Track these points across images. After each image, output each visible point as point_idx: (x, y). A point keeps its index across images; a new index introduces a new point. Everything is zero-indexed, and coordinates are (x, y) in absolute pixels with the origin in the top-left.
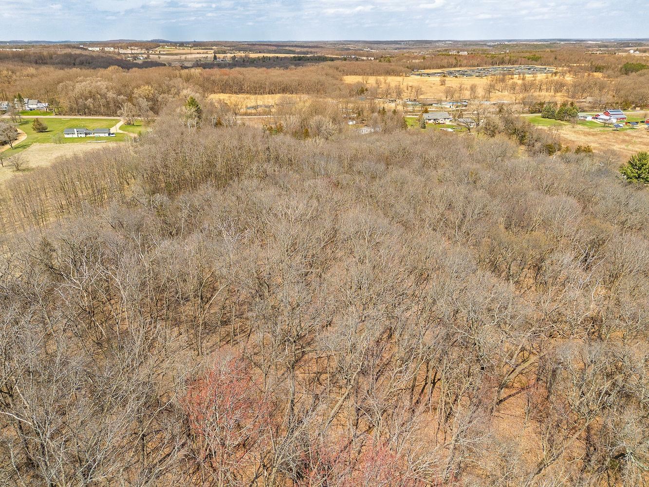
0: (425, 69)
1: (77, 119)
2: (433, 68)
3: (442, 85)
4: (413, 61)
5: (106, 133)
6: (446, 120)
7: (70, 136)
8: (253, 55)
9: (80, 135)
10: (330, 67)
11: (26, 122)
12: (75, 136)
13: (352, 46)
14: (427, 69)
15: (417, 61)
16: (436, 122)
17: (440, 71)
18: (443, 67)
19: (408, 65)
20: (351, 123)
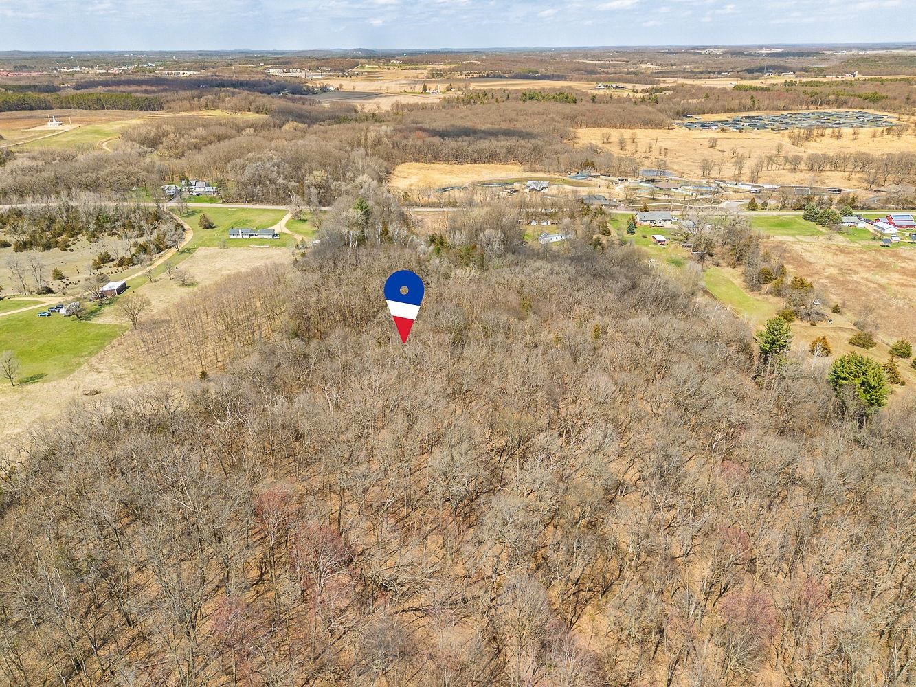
0: (704, 113)
1: (243, 209)
2: (717, 112)
3: (711, 147)
4: (690, 101)
5: (268, 234)
6: (667, 221)
7: (235, 237)
9: (244, 237)
11: (192, 213)
12: (240, 237)
14: (707, 113)
15: (695, 101)
16: (653, 225)
17: (723, 117)
18: (732, 110)
19: (680, 108)
20: (545, 224)
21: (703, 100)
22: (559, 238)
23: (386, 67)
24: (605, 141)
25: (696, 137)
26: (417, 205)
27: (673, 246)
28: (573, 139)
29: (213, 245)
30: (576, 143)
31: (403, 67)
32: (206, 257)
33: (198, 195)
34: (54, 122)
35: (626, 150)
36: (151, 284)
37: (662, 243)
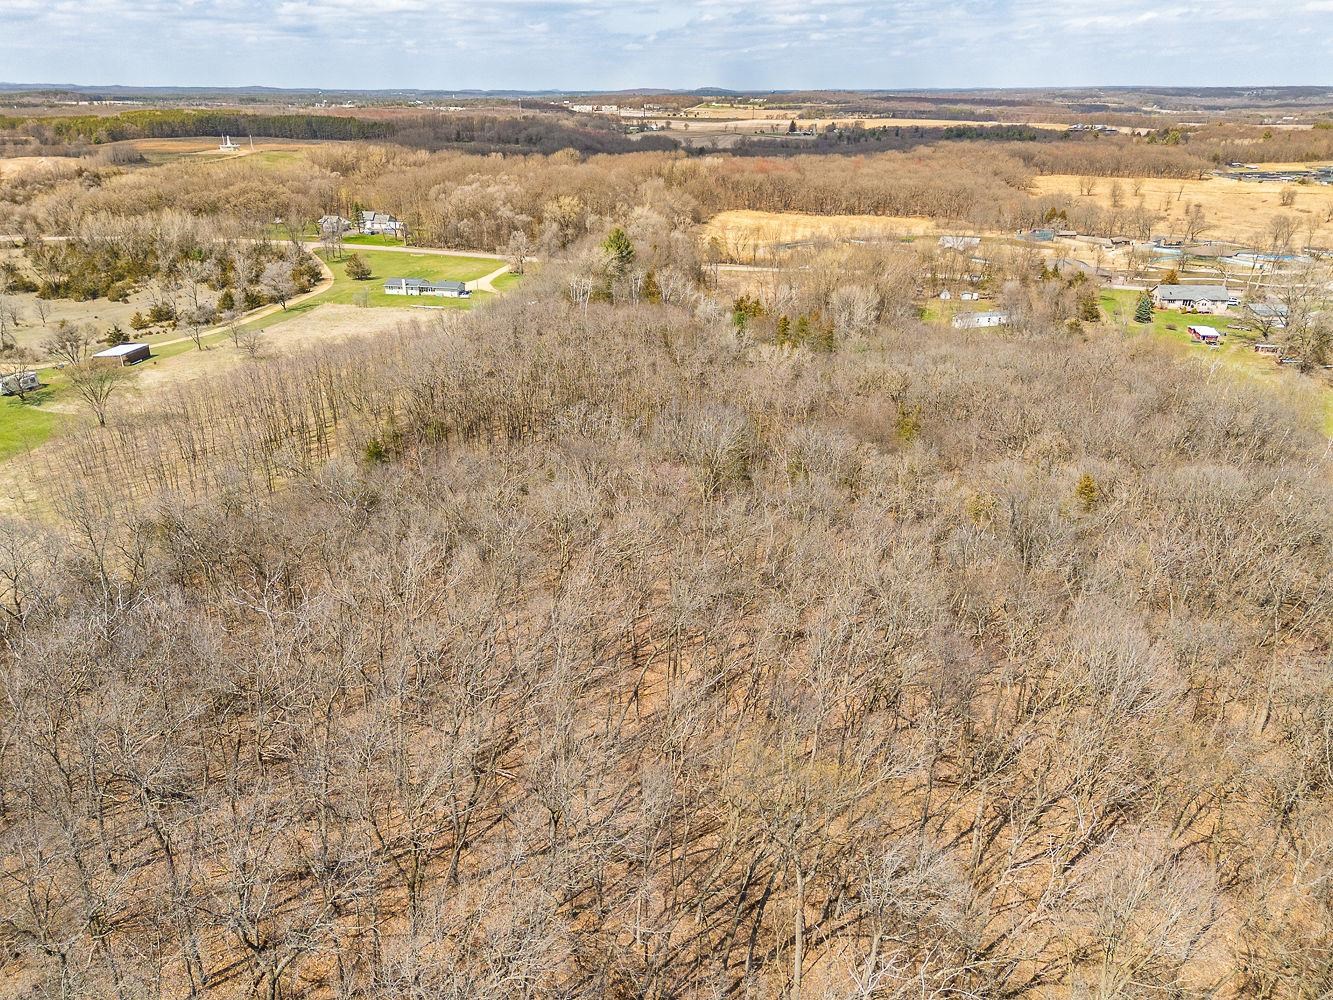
0: (1262, 161)
1: (436, 256)
2: (1286, 161)
3: (1284, 205)
4: (1237, 142)
5: (453, 290)
6: (1219, 303)
7: (394, 292)
8: (869, 124)
9: (410, 292)
10: (1013, 154)
11: (348, 258)
12: (403, 292)
13: (1117, 100)
14: (1268, 161)
15: (1246, 142)
16: (1189, 309)
17: (1301, 167)
18: (1316, 157)
19: (1219, 152)
20: (967, 297)
21: (1261, 141)
22: (995, 320)
23: (742, 106)
24: (1085, 192)
25: (1254, 190)
26: (732, 261)
27: (1234, 348)
28: (1026, 187)
29: (350, 302)
30: (1033, 194)
31: (767, 106)
32: (325, 318)
33: (373, 233)
34: (229, 144)
35: (1122, 206)
36: (199, 353)
37: (1210, 340)
